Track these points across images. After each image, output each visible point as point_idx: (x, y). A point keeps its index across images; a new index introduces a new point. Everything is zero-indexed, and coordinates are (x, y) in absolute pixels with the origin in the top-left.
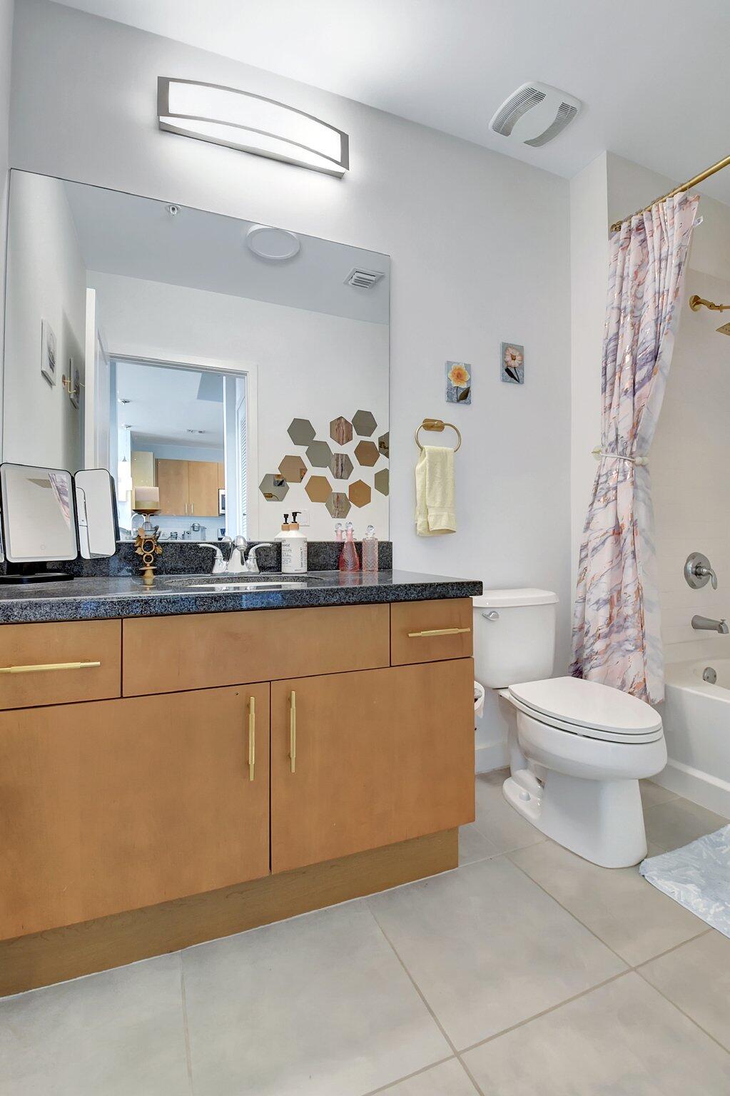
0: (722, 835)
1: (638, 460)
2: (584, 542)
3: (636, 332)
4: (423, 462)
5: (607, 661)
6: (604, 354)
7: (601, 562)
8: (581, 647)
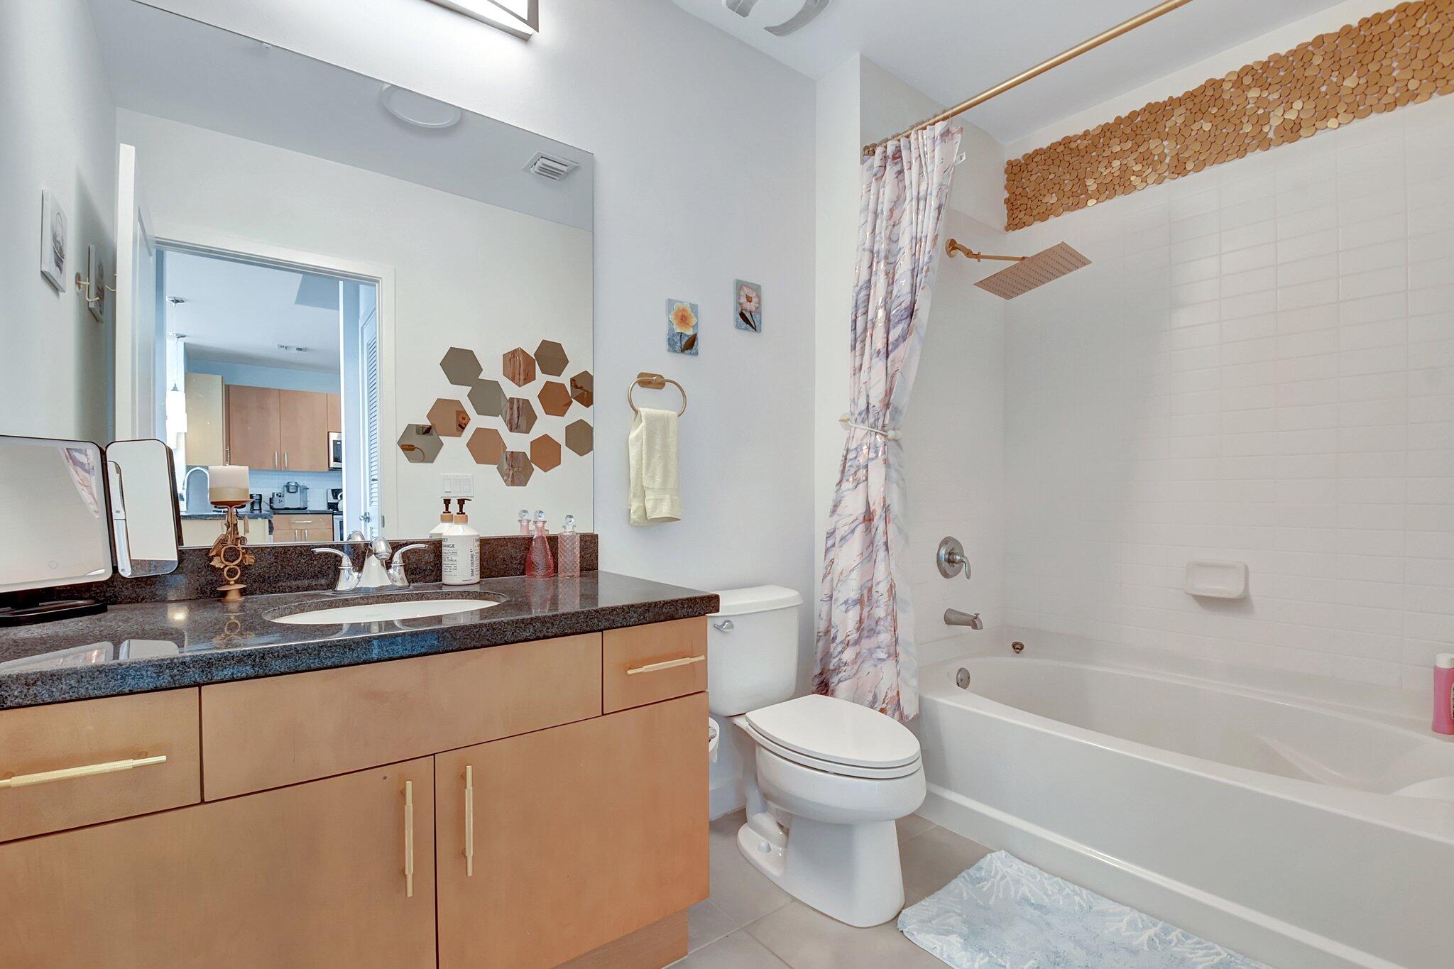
0: (981, 868)
1: (891, 434)
2: (829, 528)
3: (890, 282)
4: (639, 430)
5: (857, 671)
6: (854, 305)
7: (850, 554)
8: (827, 655)
